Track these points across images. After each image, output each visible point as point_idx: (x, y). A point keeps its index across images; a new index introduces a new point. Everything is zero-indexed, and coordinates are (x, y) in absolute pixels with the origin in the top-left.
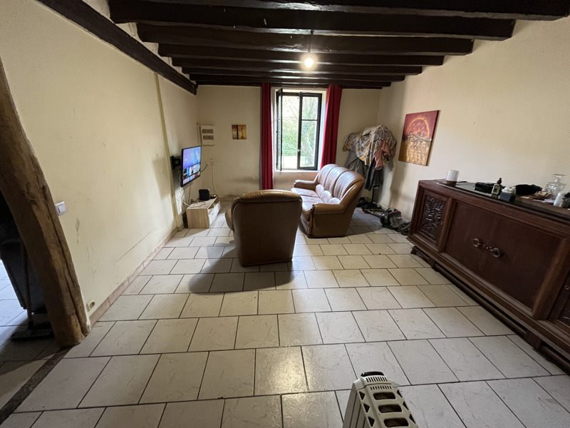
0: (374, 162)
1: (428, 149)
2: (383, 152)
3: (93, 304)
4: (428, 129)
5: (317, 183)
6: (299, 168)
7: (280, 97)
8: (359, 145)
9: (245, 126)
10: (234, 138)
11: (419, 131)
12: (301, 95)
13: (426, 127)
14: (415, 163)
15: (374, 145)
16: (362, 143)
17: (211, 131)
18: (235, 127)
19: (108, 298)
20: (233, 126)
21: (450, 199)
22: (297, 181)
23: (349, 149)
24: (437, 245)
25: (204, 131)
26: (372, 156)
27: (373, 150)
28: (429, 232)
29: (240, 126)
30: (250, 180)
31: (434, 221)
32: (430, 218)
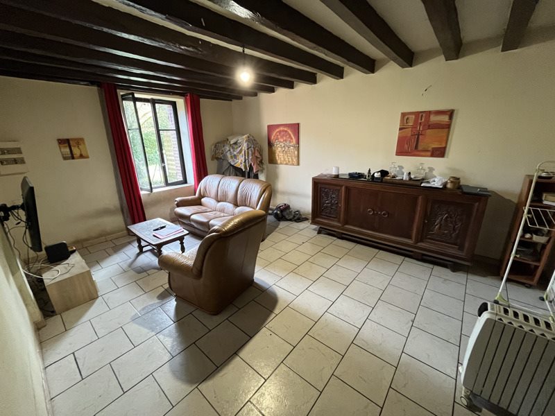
0: (251, 167)
1: (296, 153)
2: (257, 158)
4: (293, 137)
5: (201, 196)
6: (167, 184)
8: (231, 153)
9: (82, 140)
10: (65, 158)
11: (285, 138)
13: (290, 135)
14: (286, 164)
15: (248, 153)
16: (234, 151)
17: (18, 151)
18: (64, 142)
20: (58, 140)
21: (343, 188)
22: (178, 199)
23: (219, 158)
24: (339, 222)
26: (249, 162)
27: (248, 157)
28: (330, 214)
29: (74, 140)
30: (106, 212)
31: (332, 205)
32: (328, 203)
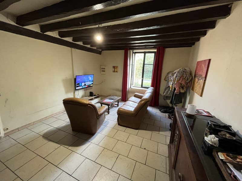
0: (175, 89)
1: (202, 85)
2: (182, 84)
3: (7, 129)
4: (204, 72)
6: (142, 87)
7: (134, 54)
8: (170, 78)
9: (118, 67)
10: (113, 72)
12: (145, 53)
13: (203, 70)
15: (175, 79)
16: (172, 77)
17: (104, 69)
18: (114, 67)
19: (18, 128)
25: (102, 68)
26: (174, 86)
27: (175, 82)
29: (116, 67)
30: (118, 90)
